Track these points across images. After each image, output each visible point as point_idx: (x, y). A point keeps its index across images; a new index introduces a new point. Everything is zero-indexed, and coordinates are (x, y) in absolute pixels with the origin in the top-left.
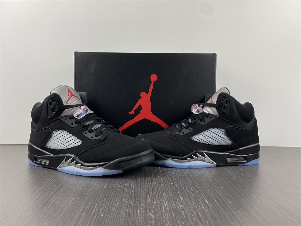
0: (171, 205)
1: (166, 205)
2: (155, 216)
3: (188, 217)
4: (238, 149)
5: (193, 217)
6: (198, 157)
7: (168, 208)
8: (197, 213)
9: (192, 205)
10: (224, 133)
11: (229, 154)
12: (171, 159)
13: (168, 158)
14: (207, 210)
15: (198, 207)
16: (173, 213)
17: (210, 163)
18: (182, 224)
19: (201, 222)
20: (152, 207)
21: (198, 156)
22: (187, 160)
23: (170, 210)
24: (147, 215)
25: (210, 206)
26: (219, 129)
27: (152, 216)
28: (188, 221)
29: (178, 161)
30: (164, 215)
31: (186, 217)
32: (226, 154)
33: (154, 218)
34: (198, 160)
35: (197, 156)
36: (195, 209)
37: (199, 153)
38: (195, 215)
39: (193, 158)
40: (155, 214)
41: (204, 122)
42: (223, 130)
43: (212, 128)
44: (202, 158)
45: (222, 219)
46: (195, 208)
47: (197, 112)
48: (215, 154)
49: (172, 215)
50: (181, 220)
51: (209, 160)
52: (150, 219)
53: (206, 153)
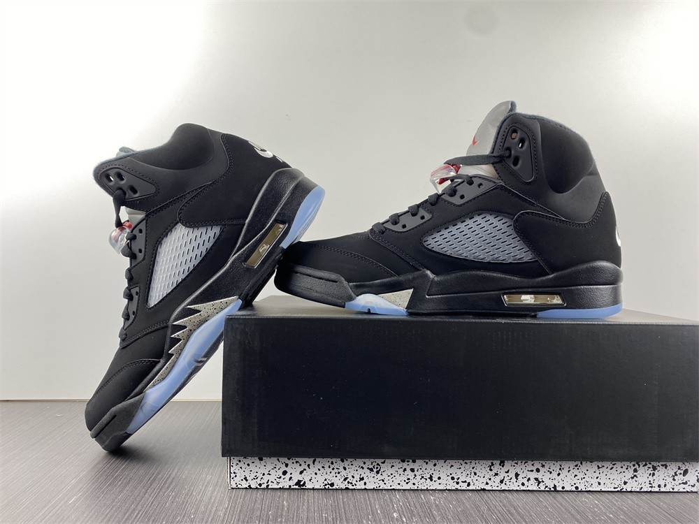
4: (244, 225)
6: (185, 327)
11: (238, 254)
12: (150, 388)
13: (142, 391)
17: (222, 309)
21: (183, 324)
22: (172, 355)
29: (163, 377)
32: (235, 260)
34: (191, 332)
35: (182, 327)
37: (179, 318)
39: (180, 340)
44: (195, 318)
48: (213, 282)
51: (215, 307)
53: (191, 303)
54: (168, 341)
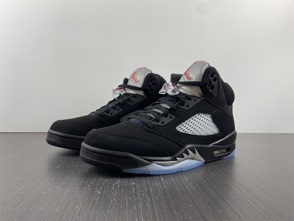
0: (123, 182)
1: (118, 183)
2: (102, 193)
3: (138, 193)
4: (223, 138)
5: (143, 193)
7: (119, 186)
8: (148, 190)
9: (145, 182)
10: (211, 119)
12: (156, 163)
13: (151, 161)
14: (160, 186)
15: (151, 184)
16: (123, 190)
17: (199, 160)
18: (129, 199)
19: (150, 197)
20: (102, 185)
22: (177, 160)
23: (120, 187)
24: (93, 192)
25: (165, 182)
26: (205, 114)
27: (99, 193)
28: (136, 197)
29: (165, 164)
30: (112, 192)
31: (136, 194)
33: (99, 195)
35: (188, 154)
36: (147, 186)
38: (146, 191)
39: (183, 157)
40: (102, 191)
41: (188, 106)
42: (210, 116)
43: (198, 114)
44: (193, 155)
45: (174, 194)
46: (148, 184)
47: (172, 92)
49: (121, 192)
50: (129, 196)
51: (198, 157)
52: (95, 196)
53: (196, 148)
54: (180, 153)
